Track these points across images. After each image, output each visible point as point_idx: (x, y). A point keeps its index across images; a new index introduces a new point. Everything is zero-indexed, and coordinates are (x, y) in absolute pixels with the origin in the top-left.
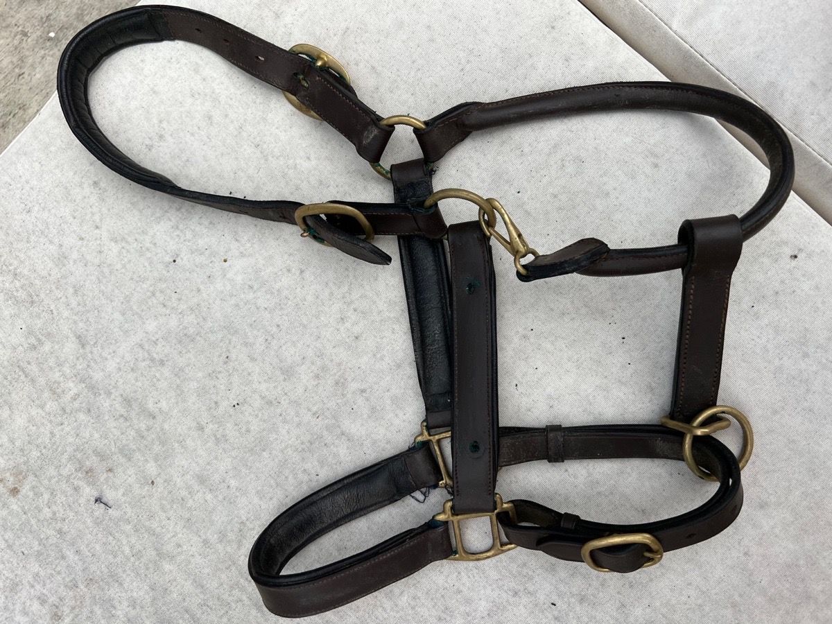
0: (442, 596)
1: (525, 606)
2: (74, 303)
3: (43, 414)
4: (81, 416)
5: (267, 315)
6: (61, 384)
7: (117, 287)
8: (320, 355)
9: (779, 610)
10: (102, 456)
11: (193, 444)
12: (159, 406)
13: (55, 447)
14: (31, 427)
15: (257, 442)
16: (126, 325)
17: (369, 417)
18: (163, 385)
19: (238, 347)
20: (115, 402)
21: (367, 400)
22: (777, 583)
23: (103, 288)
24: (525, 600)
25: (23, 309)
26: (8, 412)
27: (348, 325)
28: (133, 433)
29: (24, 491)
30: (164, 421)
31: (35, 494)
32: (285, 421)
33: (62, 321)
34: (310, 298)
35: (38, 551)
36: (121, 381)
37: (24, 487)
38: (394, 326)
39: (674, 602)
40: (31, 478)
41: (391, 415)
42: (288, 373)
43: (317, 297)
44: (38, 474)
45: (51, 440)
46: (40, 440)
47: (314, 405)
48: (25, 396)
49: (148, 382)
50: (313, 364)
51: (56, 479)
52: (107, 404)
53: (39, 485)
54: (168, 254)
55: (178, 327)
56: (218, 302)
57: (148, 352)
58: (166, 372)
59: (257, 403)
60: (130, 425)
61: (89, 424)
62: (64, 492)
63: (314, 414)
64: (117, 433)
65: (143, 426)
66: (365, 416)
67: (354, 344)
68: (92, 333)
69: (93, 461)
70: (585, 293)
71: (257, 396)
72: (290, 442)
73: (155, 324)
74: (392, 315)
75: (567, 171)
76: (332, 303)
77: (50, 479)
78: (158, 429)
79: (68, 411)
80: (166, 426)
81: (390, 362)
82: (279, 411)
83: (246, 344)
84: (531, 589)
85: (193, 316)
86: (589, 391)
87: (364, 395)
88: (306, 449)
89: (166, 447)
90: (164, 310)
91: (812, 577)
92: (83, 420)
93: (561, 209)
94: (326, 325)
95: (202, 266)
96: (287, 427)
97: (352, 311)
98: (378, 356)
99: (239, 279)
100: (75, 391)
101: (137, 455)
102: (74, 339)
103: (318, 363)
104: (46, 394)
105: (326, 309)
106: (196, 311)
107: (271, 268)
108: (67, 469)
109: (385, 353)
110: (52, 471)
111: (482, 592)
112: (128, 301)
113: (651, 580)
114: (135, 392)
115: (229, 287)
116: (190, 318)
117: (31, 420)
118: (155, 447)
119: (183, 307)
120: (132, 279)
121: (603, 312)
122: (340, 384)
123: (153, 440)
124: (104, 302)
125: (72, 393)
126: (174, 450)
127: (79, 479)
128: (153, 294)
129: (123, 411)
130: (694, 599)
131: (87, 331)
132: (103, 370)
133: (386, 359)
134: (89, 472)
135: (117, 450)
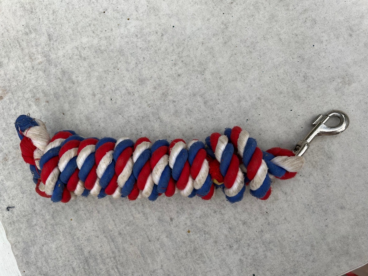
0: (182, 203)
1: (217, 219)
2: (51, 19)
3: (23, 67)
4: (41, 73)
5: (140, 51)
6: (35, 55)
7: (73, 17)
8: (160, 78)
9: (332, 254)
10: (46, 95)
11: (88, 101)
12: (78, 79)
13: (25, 83)
14: (16, 71)
15: (118, 109)
16: (73, 36)
17: (174, 114)
18: (82, 69)
19: (122, 62)
20: (58, 71)
21: (175, 106)
22: (335, 242)
23: (66, 15)
24: (218, 216)
25: (27, 14)
26: (7, 60)
27: (177, 68)
28: (62, 88)
29: (5, 99)
30: (78, 86)
31: (10, 102)
32: (134, 104)
33: (43, 25)
34: (163, 49)
35: (4, 128)
36: (63, 62)
37: (6, 97)
38: (198, 75)
39: (285, 236)
40: (10, 94)
41: (184, 116)
42: (142, 82)
43: (166, 50)
44: (13, 93)
45: (23, 79)
46: (18, 78)
47: (150, 101)
48: (17, 55)
49: (75, 66)
50: (155, 81)
51: (21, 98)
52: (54, 71)
53: (12, 98)
54: (102, 8)
55: (97, 44)
56: (119, 38)
57: (80, 52)
58: (86, 64)
59: (124, 91)
60: (62, 84)
61: (43, 78)
62: (23, 105)
63: (148, 105)
64: (55, 85)
65: (68, 86)
66: (172, 113)
67: (177, 78)
68: (55, 35)
69: (40, 95)
70: (294, 86)
71: (124, 88)
72: (133, 114)
73: (87, 39)
74: (199, 70)
75: (306, 24)
76: (172, 54)
77: (19, 97)
78: (74, 90)
79: (35, 69)
80: (78, 89)
81: (191, 92)
82: (133, 98)
83: (126, 62)
84: (223, 212)
85: (106, 41)
86: (280, 132)
87: (174, 103)
88: (140, 120)
89: (75, 99)
90: (93, 34)
91: (353, 245)
92: (41, 75)
93: (297, 42)
94: (166, 65)
95: (116, 19)
96: (134, 107)
97: (181, 61)
98: (186, 87)
99: (133, 30)
100: (41, 60)
101: (61, 98)
102: (46, 35)
103: (158, 81)
104: (27, 58)
105: (169, 57)
106: (108, 39)
107: (149, 29)
108: (27, 95)
109: (190, 87)
110: (20, 94)
111: (201, 206)
112: (77, 25)
113: (279, 224)
114: (68, 69)
115: (126, 33)
116: (104, 42)
117: (17, 67)
118: (70, 97)
119: (102, 35)
120: (82, 15)
121: (300, 97)
122: (165, 95)
123: (71, 93)
124: (65, 22)
125: (39, 61)
126: (79, 101)
127: (32, 101)
128: (90, 25)
129: (60, 76)
130: (295, 238)
131: (54, 33)
132: (56, 54)
133: (190, 90)
134: (37, 100)
135: (53, 94)
